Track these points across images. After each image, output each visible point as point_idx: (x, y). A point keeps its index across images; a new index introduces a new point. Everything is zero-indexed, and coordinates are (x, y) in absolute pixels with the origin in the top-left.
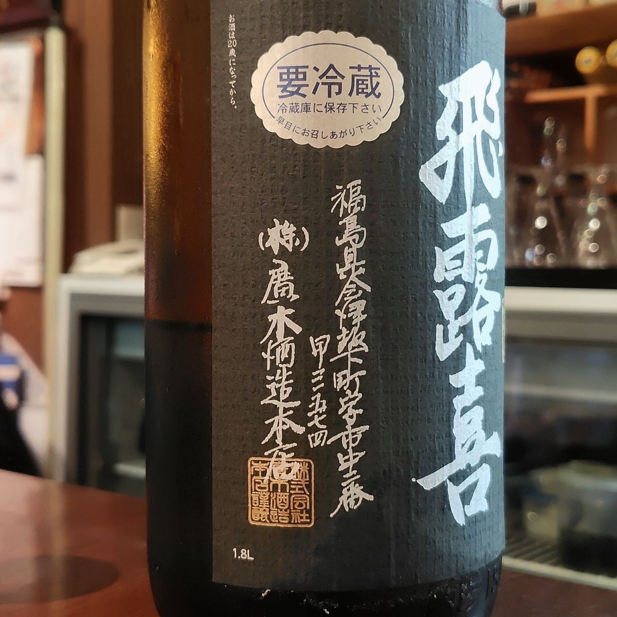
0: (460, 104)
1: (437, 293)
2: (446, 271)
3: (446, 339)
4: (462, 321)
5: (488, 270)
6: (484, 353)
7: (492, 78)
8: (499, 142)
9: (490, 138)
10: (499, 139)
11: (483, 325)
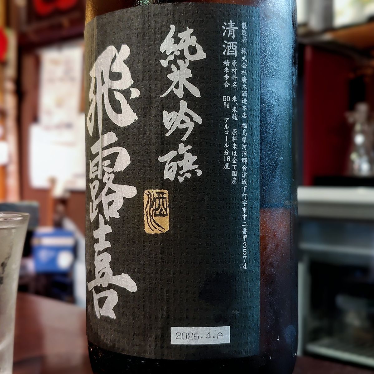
0: (96, 79)
1: (90, 185)
2: (92, 173)
4: (98, 201)
5: (115, 172)
6: (112, 222)
7: (118, 52)
8: (131, 89)
9: (116, 90)
10: (130, 87)
11: (110, 205)
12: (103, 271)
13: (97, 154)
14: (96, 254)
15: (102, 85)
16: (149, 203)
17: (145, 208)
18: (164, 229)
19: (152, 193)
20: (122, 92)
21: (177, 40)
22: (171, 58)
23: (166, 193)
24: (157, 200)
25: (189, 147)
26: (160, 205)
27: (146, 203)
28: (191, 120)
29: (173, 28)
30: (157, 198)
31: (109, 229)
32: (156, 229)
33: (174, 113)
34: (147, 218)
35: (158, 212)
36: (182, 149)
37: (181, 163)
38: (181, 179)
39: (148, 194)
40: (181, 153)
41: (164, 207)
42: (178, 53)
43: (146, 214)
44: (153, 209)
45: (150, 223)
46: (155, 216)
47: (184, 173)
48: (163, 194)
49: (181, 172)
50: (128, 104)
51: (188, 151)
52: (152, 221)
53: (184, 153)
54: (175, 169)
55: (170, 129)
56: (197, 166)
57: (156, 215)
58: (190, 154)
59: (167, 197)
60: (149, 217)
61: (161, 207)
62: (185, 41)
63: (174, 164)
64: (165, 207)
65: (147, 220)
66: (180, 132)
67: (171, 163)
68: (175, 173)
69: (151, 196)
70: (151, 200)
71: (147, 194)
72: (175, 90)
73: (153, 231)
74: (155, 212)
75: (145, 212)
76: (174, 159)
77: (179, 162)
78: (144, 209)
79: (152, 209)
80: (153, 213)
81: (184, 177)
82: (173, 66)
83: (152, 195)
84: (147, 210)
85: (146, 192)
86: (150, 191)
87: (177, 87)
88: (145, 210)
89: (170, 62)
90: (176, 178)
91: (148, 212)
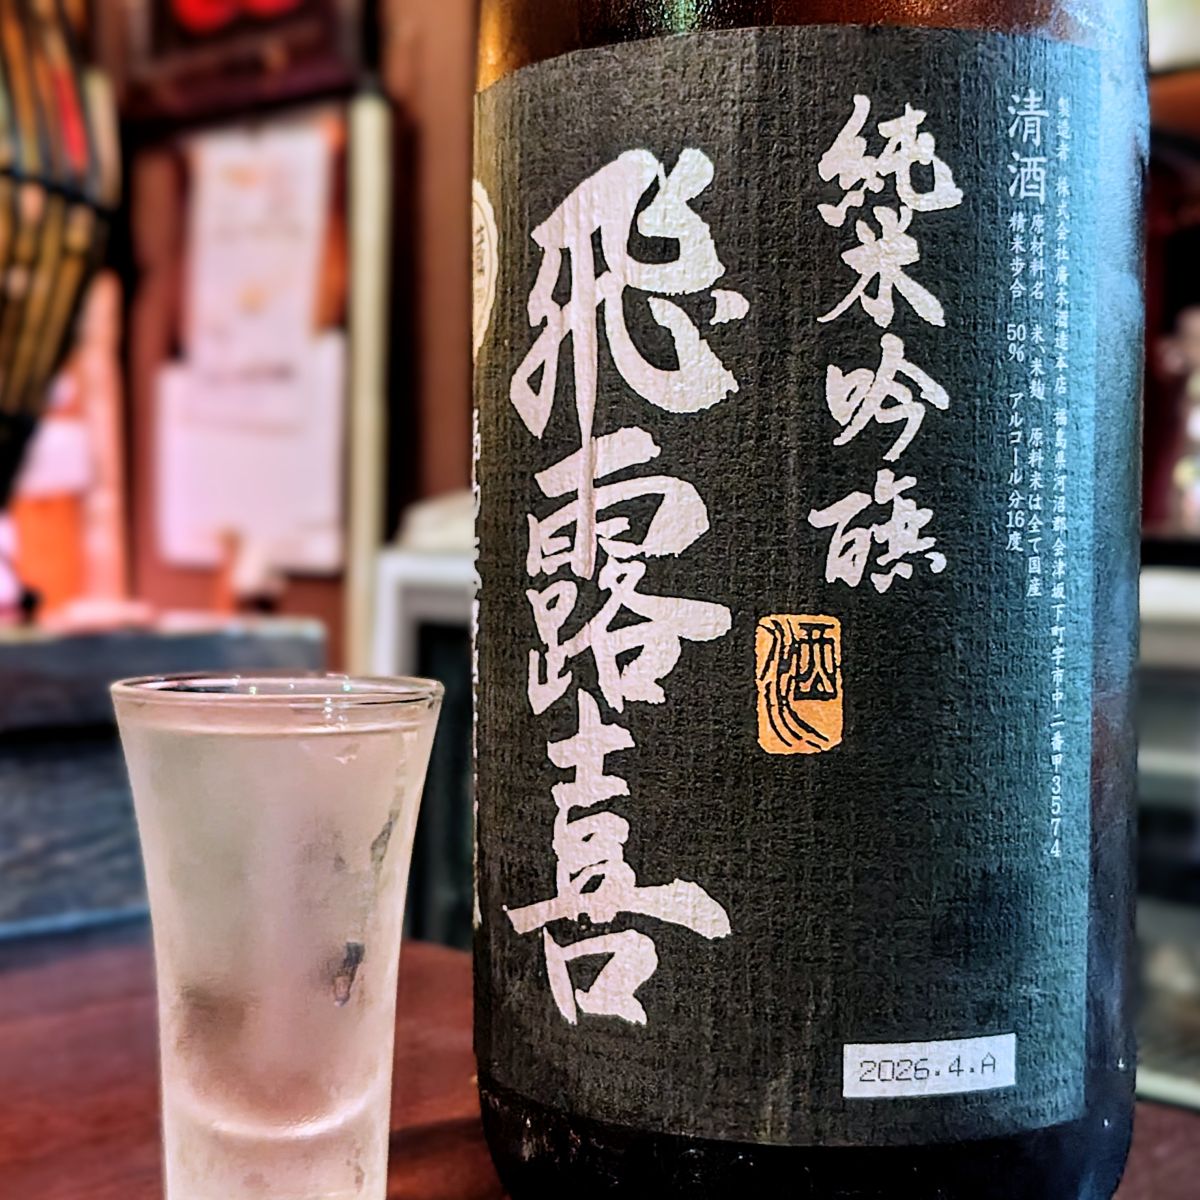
0: (566, 254)
1: (531, 594)
2: (544, 556)
3: (543, 679)
4: (571, 648)
5: (647, 555)
6: (634, 715)
7: (668, 173)
8: (714, 294)
9: (656, 295)
10: (711, 288)
11: (628, 662)
12: (597, 871)
13: (572, 496)
14: (562, 816)
15: (597, 275)
16: (777, 656)
17: (759, 673)
18: (826, 739)
19: (785, 627)
20: (680, 300)
21: (875, 145)
22: (856, 199)
23: (832, 627)
24: (805, 648)
25: (910, 482)
26: (812, 663)
27: (766, 658)
28: (917, 397)
29: (862, 104)
30: (802, 641)
31: (620, 739)
32: (799, 738)
33: (862, 375)
34: (769, 706)
35: (805, 687)
36: (887, 486)
37: (881, 533)
38: (881, 583)
39: (773, 628)
40: (880, 500)
41: (825, 670)
42: (877, 186)
43: (763, 691)
44: (791, 678)
45: (778, 722)
46: (795, 699)
47: (893, 563)
48: (822, 628)
49: (882, 561)
50: (705, 341)
51: (904, 495)
52: (786, 714)
53: (891, 502)
54: (862, 549)
55: (850, 423)
56: (930, 542)
57: (799, 696)
58: (911, 503)
59: (837, 639)
60: (774, 700)
61: (818, 669)
62: (899, 147)
63: (861, 536)
64: (830, 671)
65: (769, 711)
66: (880, 435)
67: (851, 532)
68: (861, 562)
69: (783, 635)
70: (783, 647)
71: (769, 630)
72: (866, 301)
73: (790, 745)
74: (797, 687)
75: (761, 686)
76: (860, 520)
77: (874, 528)
78: (759, 676)
79: (785, 678)
80: (788, 690)
81: (892, 574)
82: (861, 227)
83: (787, 632)
84: (767, 679)
85: (766, 621)
86: (780, 618)
87: (872, 290)
88: (762, 678)
89: (853, 214)
90: (866, 577)
91: (773, 687)
